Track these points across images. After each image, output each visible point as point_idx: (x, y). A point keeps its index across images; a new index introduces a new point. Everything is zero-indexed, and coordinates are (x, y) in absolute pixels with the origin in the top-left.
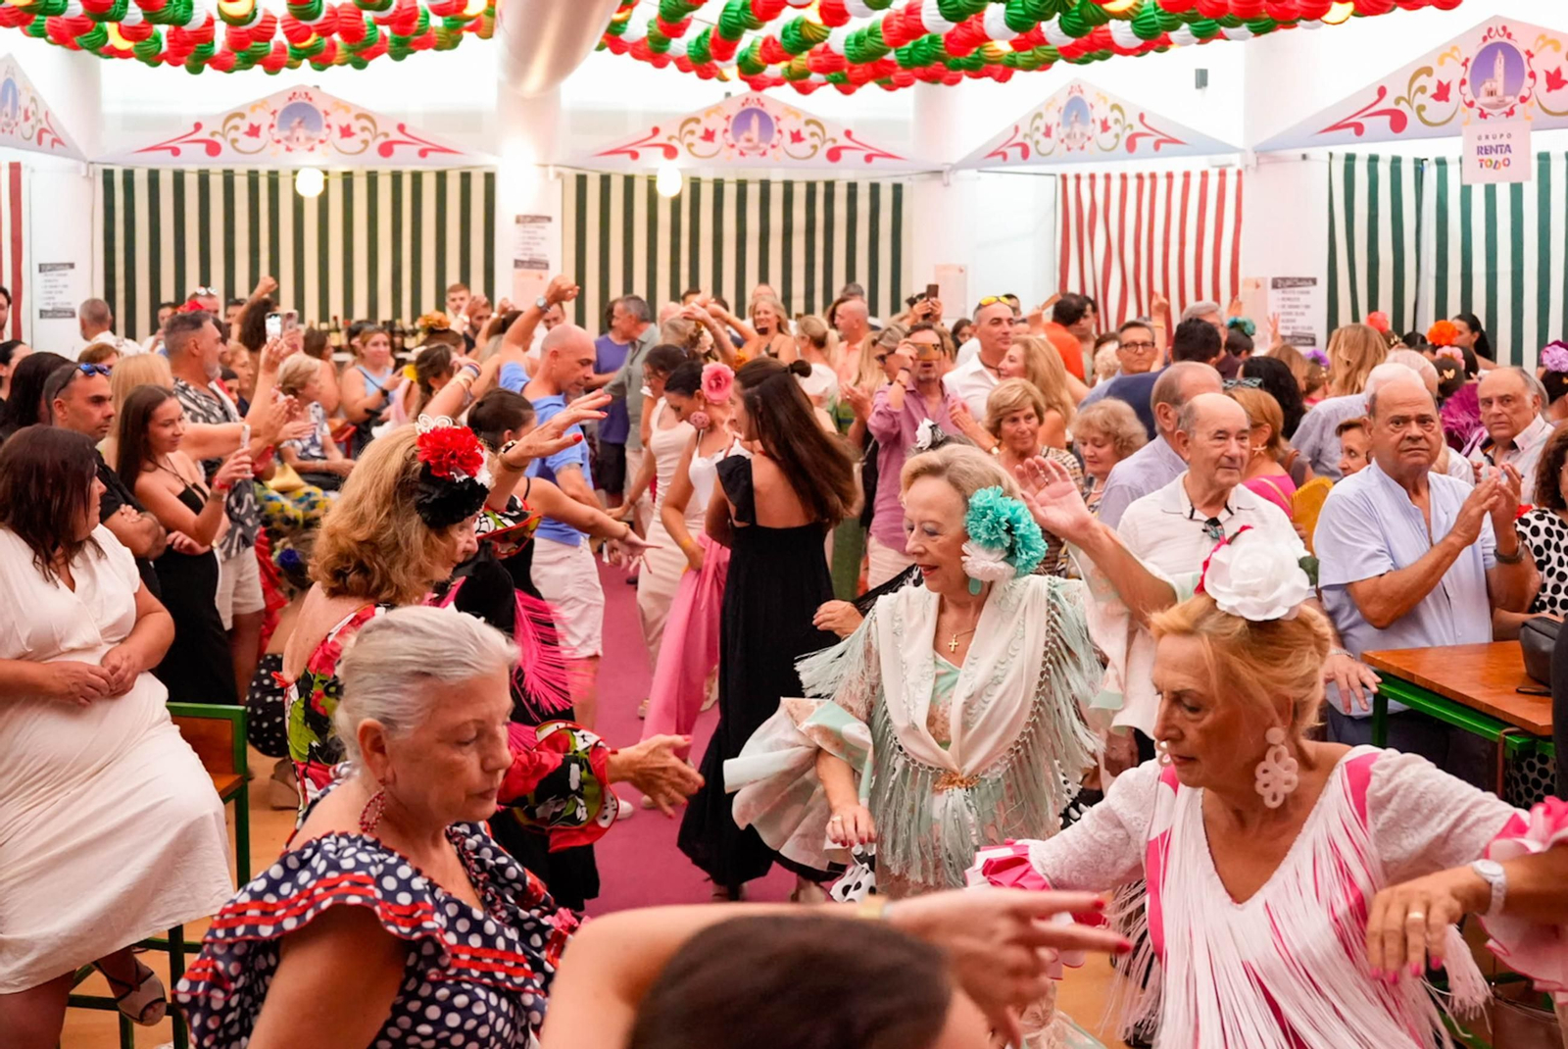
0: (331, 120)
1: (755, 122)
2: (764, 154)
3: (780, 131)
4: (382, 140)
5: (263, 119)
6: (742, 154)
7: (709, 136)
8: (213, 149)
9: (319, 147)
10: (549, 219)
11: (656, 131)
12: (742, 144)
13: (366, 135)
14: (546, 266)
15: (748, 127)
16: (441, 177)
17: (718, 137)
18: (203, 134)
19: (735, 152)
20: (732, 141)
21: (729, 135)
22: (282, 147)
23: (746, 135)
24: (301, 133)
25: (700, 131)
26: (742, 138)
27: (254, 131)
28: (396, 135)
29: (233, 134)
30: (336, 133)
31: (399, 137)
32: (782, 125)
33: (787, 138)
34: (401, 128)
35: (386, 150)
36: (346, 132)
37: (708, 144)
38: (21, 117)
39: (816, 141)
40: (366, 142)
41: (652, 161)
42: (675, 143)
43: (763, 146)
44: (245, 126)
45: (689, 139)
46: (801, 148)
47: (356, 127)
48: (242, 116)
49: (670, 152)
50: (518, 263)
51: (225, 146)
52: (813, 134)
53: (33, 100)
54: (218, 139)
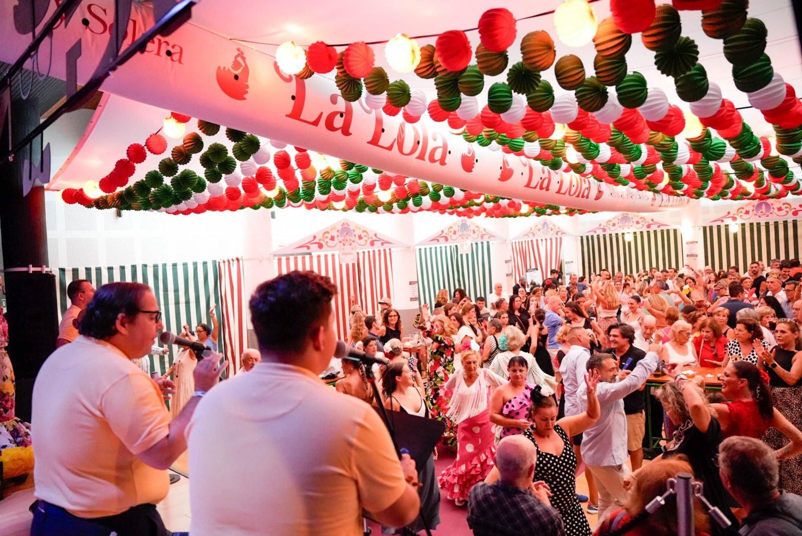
0: (633, 220)
1: (764, 206)
2: (768, 216)
3: (773, 208)
4: (647, 224)
5: (616, 221)
6: (759, 217)
7: (747, 212)
8: (604, 230)
9: (631, 228)
10: (697, 242)
11: (729, 213)
12: (759, 213)
13: (643, 223)
14: (697, 256)
15: (761, 208)
16: (662, 232)
17: (751, 212)
18: (602, 227)
19: (757, 216)
20: (755, 213)
21: (754, 212)
22: (621, 228)
23: (761, 211)
24: (626, 224)
25: (744, 211)
26: (759, 212)
27: (614, 225)
28: (651, 222)
29: (609, 226)
30: (635, 223)
31: (652, 223)
32: (774, 206)
33: (776, 210)
34: (652, 220)
35: (649, 226)
36: (638, 223)
37: (747, 215)
38: (550, 230)
39: (788, 209)
40: (643, 225)
41: (728, 221)
42: (736, 216)
43: (767, 213)
44: (612, 224)
45: (740, 214)
46: (783, 213)
47: (640, 221)
48: (611, 221)
49: (734, 219)
50: (688, 256)
51: (607, 229)
52: (786, 208)
53: (554, 225)
54: (605, 227)
